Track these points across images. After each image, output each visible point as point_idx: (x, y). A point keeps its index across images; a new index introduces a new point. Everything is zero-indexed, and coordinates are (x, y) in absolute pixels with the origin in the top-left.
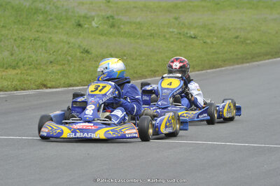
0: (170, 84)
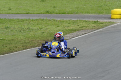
0: (55, 44)
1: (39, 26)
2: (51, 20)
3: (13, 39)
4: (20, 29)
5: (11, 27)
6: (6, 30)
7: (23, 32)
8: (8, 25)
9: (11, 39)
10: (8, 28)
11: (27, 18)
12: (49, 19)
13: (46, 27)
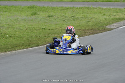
1: (84, 14)
2: (96, 8)
3: (57, 29)
4: (64, 18)
5: (54, 15)
6: (48, 18)
7: (67, 20)
8: (51, 14)
9: (54, 28)
10: (52, 16)
11: (72, 6)
12: (95, 7)
13: (92, 16)
